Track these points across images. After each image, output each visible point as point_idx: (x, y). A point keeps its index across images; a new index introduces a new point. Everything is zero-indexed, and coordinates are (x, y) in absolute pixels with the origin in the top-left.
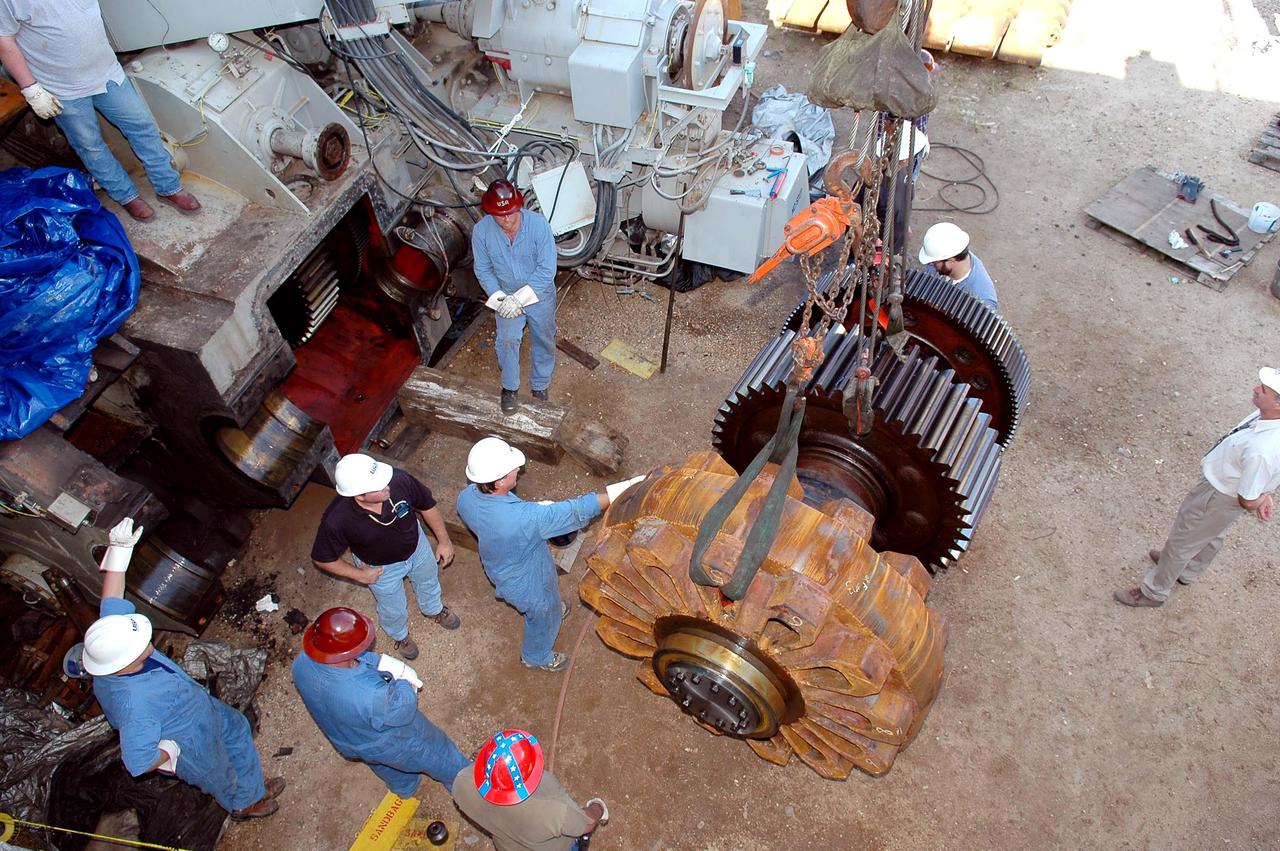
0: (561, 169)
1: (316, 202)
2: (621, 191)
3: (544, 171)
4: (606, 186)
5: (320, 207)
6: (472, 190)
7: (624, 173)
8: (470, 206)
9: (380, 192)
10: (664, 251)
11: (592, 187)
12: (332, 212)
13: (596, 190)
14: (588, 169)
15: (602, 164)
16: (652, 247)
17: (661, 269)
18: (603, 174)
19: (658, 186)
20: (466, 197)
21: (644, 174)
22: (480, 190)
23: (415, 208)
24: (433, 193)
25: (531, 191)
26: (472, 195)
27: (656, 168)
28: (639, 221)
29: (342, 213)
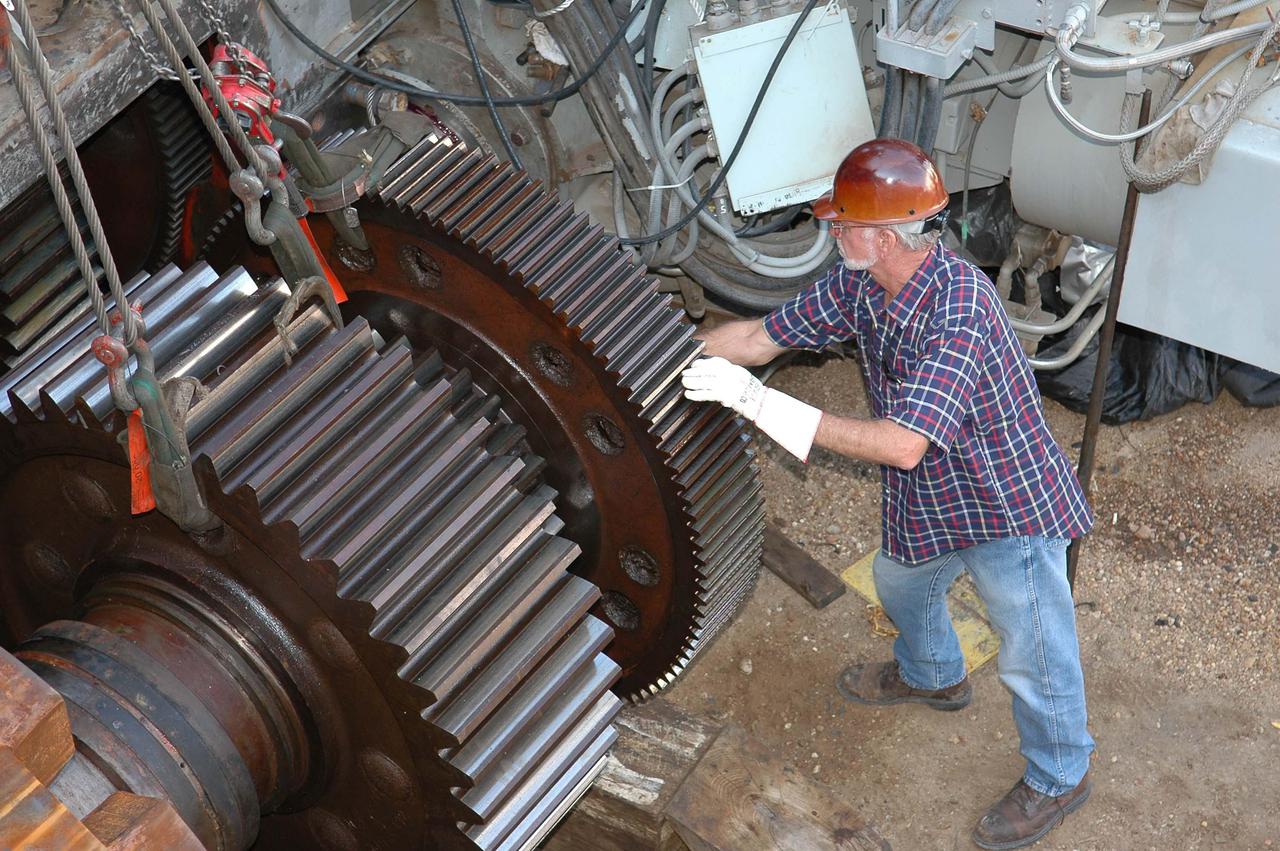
0: (782, 24)
1: (72, 41)
2: (952, 105)
3: (736, 24)
4: (911, 86)
5: (79, 58)
6: (522, 60)
7: (968, 53)
8: (512, 104)
9: (258, 37)
10: (1067, 292)
11: (868, 86)
12: (113, 76)
13: (879, 94)
14: (865, 31)
15: (906, 20)
16: (1032, 279)
17: (1050, 344)
18: (902, 49)
19: (1065, 98)
20: (502, 74)
21: (1031, 61)
22: (546, 63)
23: (353, 91)
24: (408, 54)
25: (690, 79)
26: (519, 74)
27: (1065, 46)
28: (999, 197)
29: (140, 81)
